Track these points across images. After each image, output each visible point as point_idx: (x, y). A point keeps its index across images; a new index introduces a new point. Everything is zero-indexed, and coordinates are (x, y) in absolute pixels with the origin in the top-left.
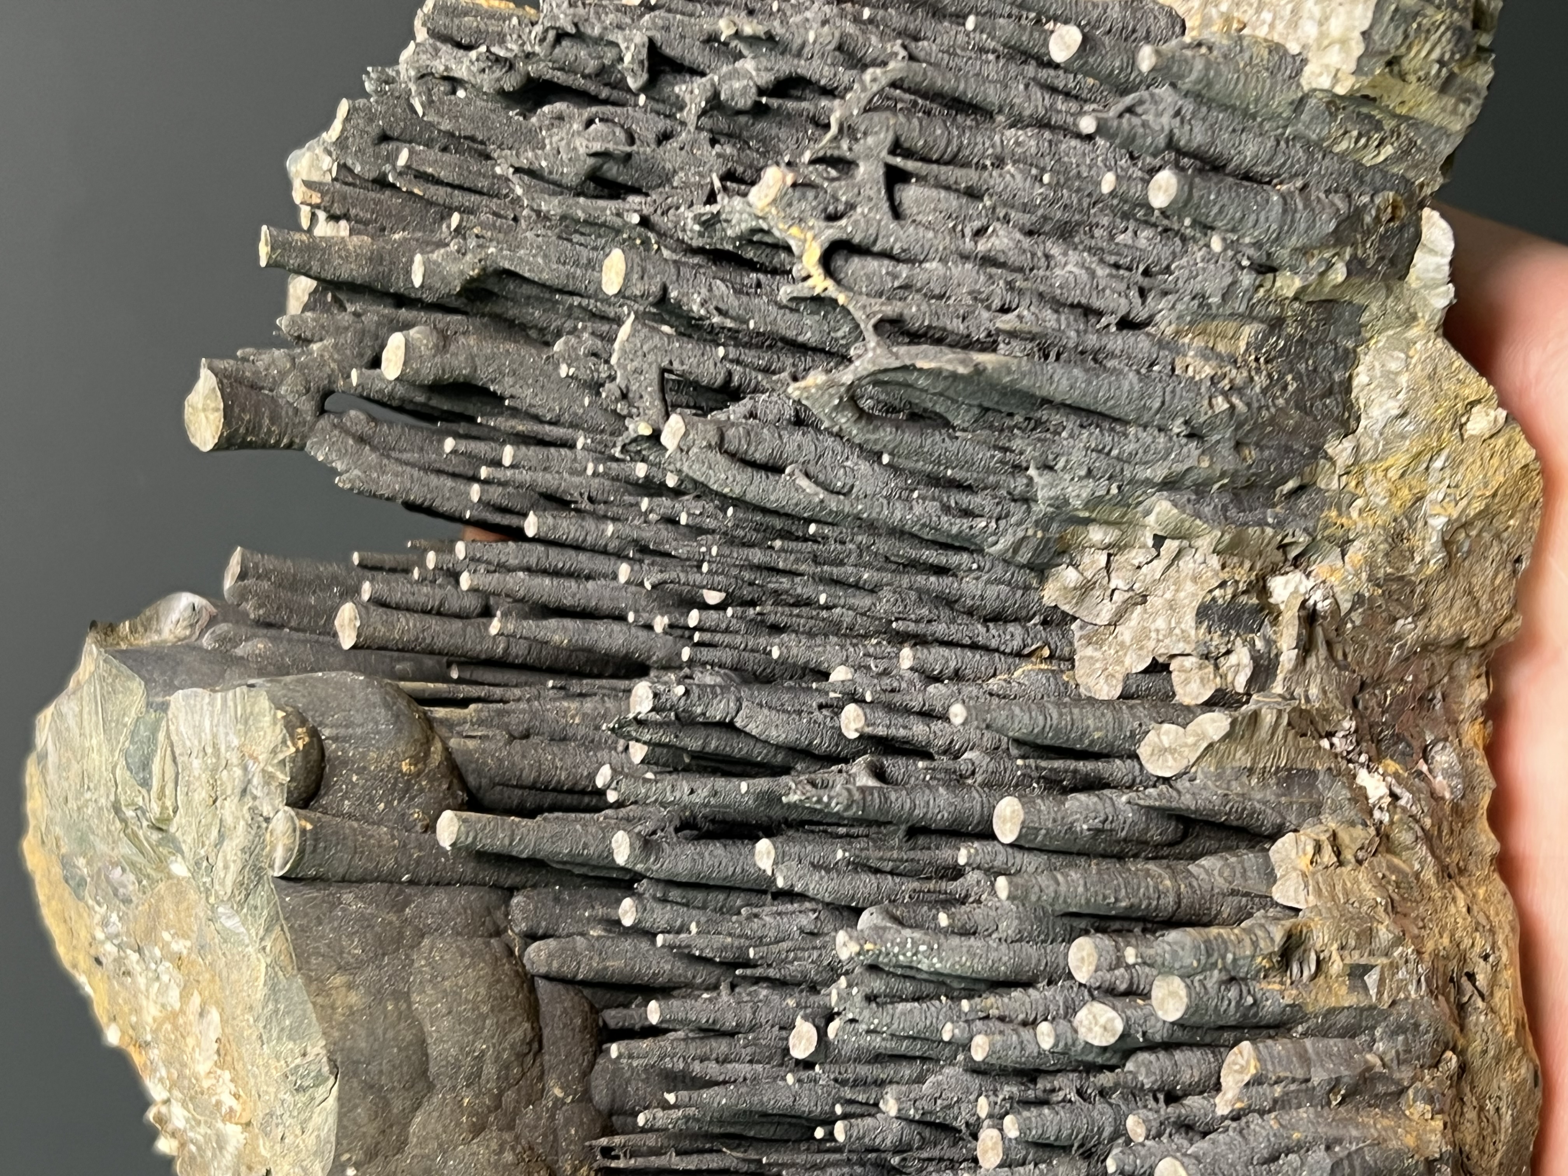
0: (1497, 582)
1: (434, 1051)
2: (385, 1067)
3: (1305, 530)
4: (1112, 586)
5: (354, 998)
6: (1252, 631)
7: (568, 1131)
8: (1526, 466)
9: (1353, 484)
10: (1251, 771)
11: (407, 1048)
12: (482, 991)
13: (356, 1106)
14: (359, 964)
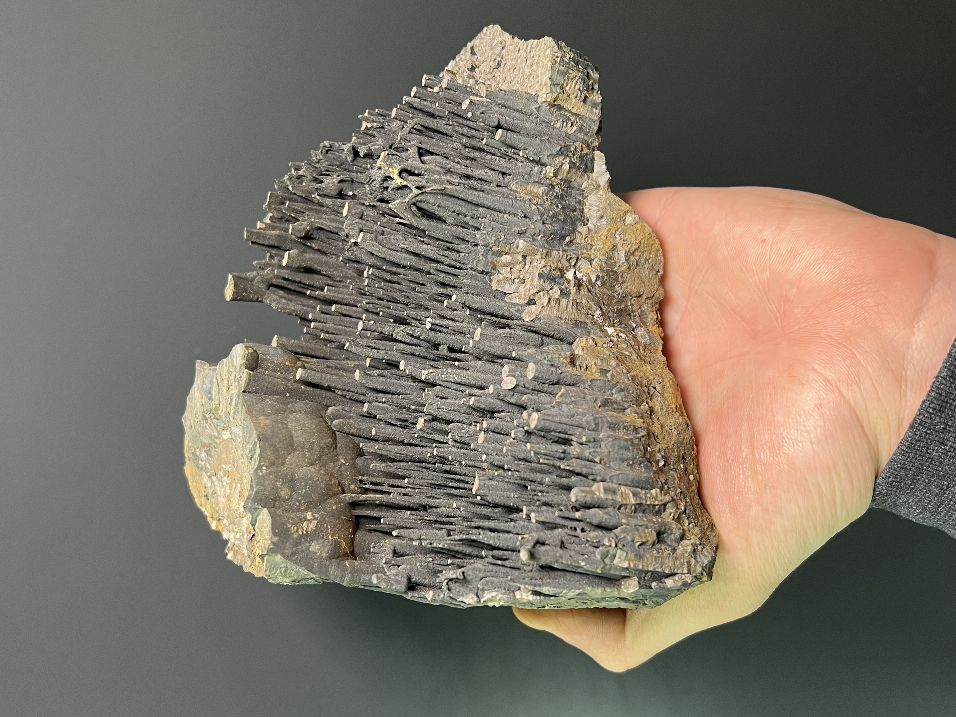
0: (651, 276)
1: (295, 439)
2: (278, 440)
3: (575, 254)
4: (513, 278)
5: (267, 422)
6: (560, 284)
7: (347, 472)
8: (650, 234)
9: (590, 241)
10: (561, 318)
11: (285, 436)
13: (267, 451)
14: (270, 414)
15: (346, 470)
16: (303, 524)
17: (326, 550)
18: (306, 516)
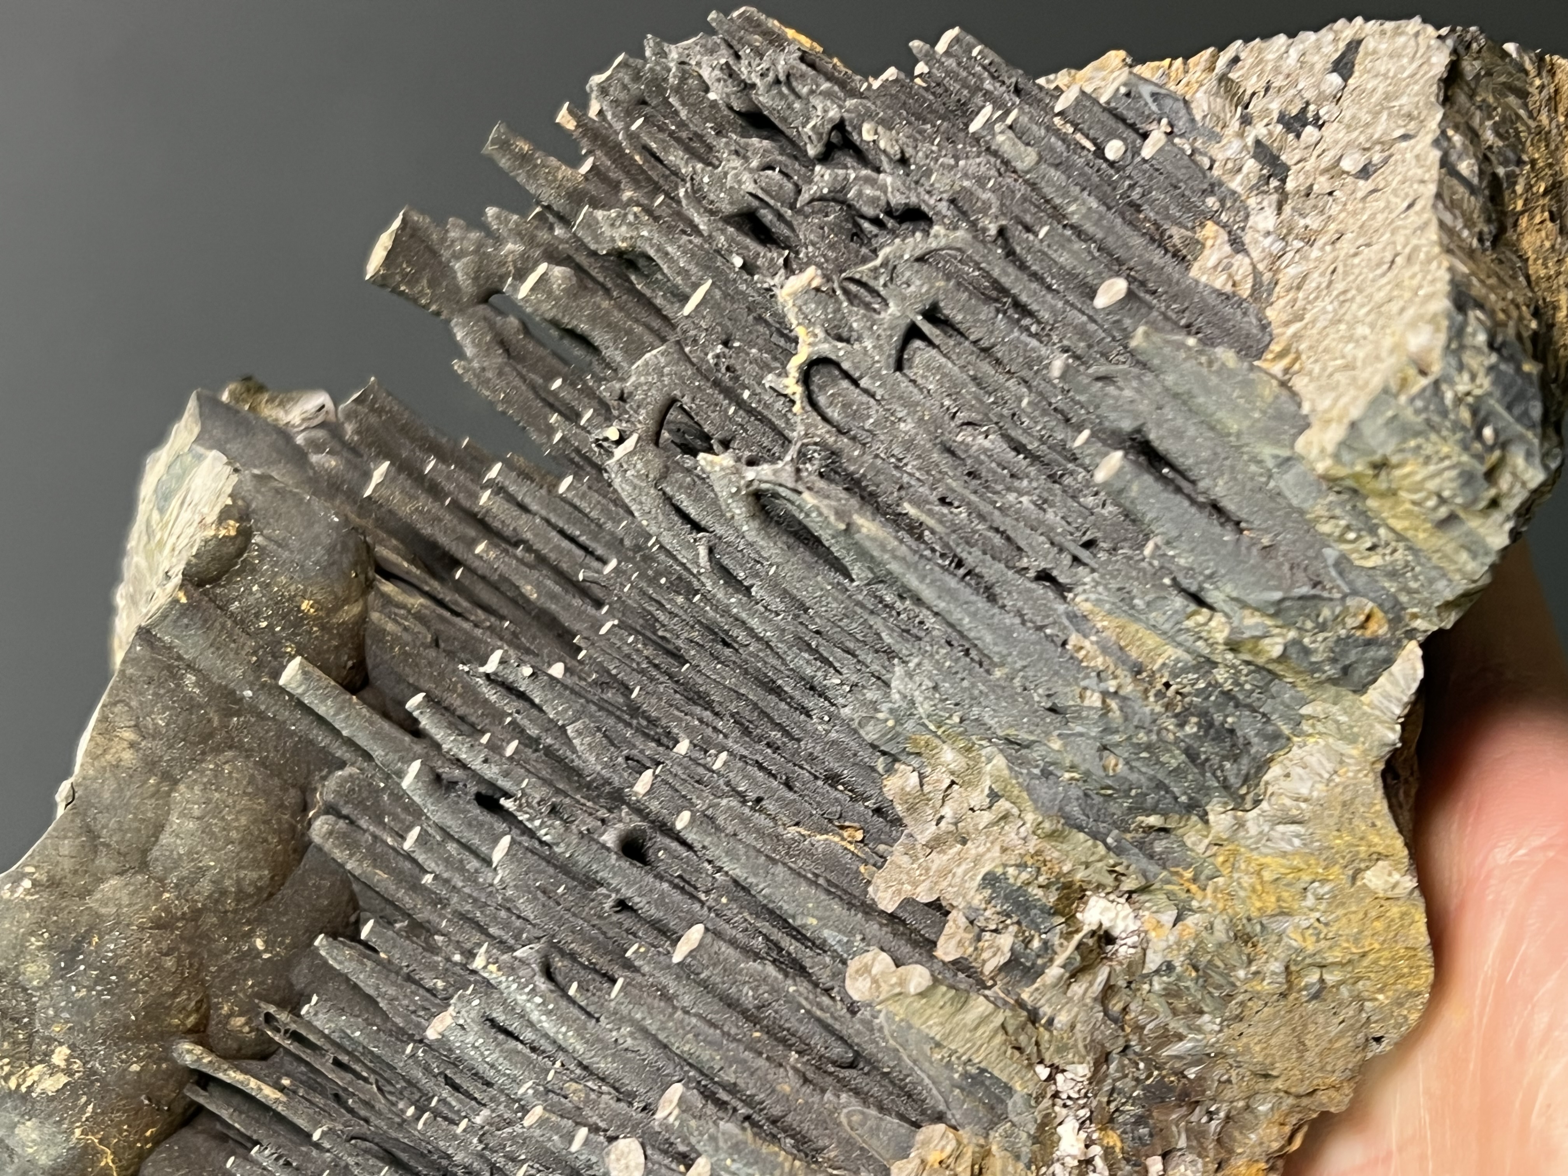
1: (165, 839)
2: (112, 824)
4: (943, 812)
5: (128, 756)
6: (1038, 929)
7: (246, 980)
9: (1221, 859)
10: (938, 1045)
11: (142, 821)
12: (243, 820)
13: (65, 837)
14: (156, 734)
15: (252, 973)
16: (32, 1066)
17: (53, 1152)
18: (53, 1052)
